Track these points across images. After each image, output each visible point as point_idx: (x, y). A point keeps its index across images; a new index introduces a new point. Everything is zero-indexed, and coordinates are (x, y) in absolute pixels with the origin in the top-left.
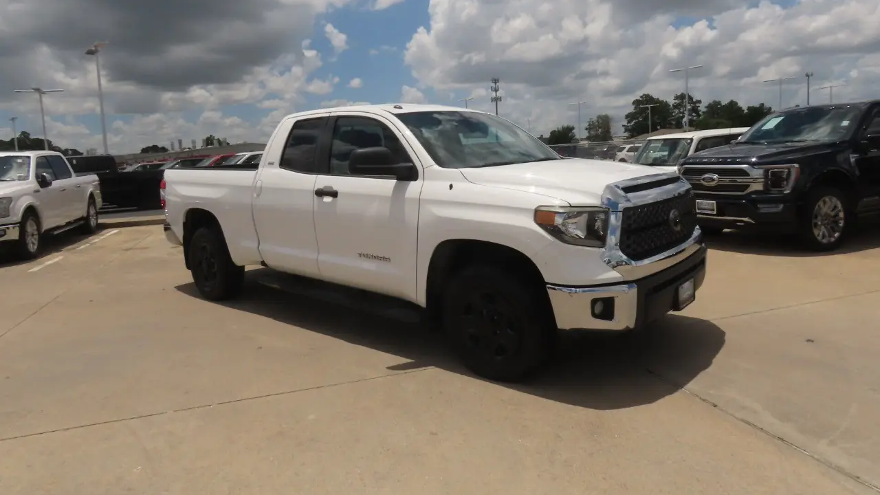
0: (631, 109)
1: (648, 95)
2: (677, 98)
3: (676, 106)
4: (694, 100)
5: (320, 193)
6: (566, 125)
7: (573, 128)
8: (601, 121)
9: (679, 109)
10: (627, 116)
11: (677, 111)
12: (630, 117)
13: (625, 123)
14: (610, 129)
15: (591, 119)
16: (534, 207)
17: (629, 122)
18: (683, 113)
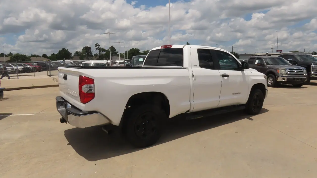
5: (223, 76)
16: (263, 75)
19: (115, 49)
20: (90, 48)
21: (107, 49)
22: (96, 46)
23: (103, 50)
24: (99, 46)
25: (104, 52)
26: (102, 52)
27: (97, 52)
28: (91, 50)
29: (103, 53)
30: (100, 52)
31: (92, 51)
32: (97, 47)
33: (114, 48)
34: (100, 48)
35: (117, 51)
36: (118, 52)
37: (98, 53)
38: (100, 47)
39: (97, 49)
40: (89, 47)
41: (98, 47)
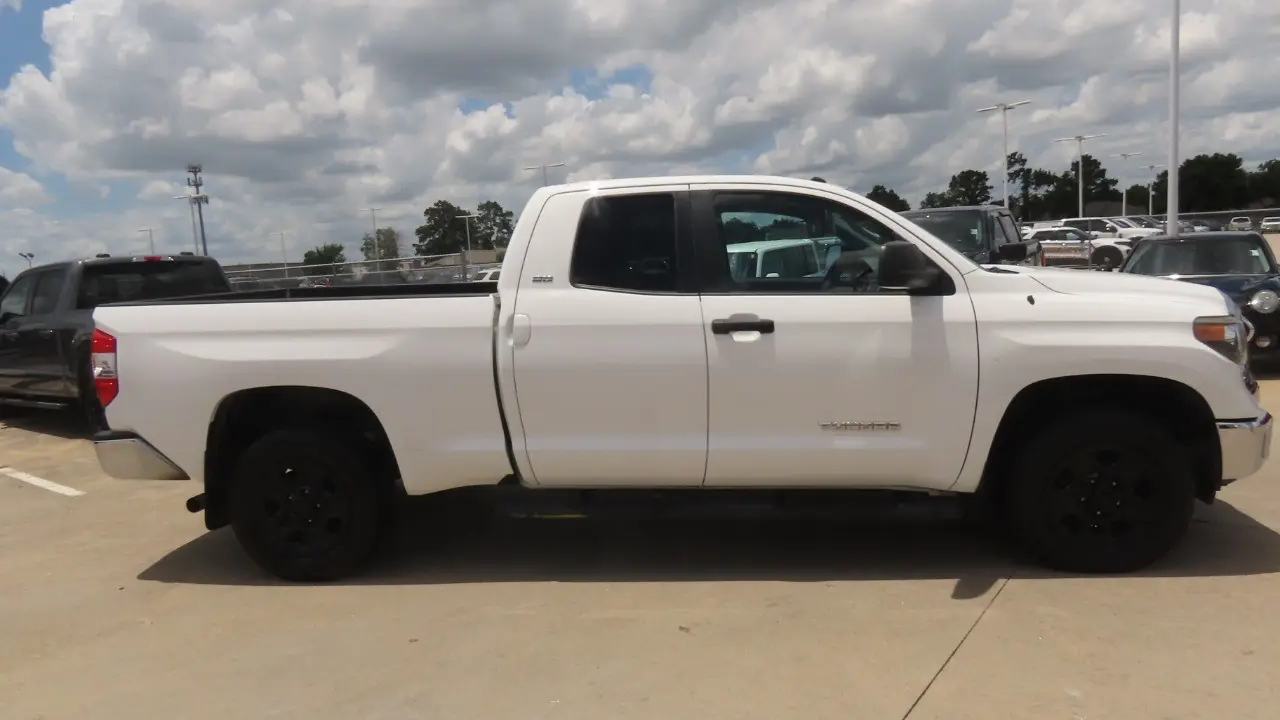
0: (424, 221)
1: (445, 202)
2: (481, 207)
3: (481, 219)
4: (504, 212)
6: (329, 244)
7: (341, 248)
8: (382, 238)
9: (486, 223)
10: (419, 231)
11: (482, 226)
12: (422, 232)
13: (416, 240)
14: (397, 249)
15: (367, 235)
16: (1191, 319)
17: (421, 240)
18: (491, 228)
19: (1101, 167)
20: (982, 177)
21: (1060, 175)
22: (1011, 164)
23: (1043, 178)
24: (1024, 161)
25: (1045, 187)
26: (1035, 189)
27: (1015, 189)
28: (988, 184)
29: (1042, 191)
30: (1025, 188)
31: (991, 187)
32: (1012, 170)
33: (1096, 163)
34: (1029, 170)
35: (1109, 176)
36: (1115, 182)
37: (1017, 194)
38: (1026, 167)
39: (1013, 176)
40: (977, 173)
41: (1017, 167)
